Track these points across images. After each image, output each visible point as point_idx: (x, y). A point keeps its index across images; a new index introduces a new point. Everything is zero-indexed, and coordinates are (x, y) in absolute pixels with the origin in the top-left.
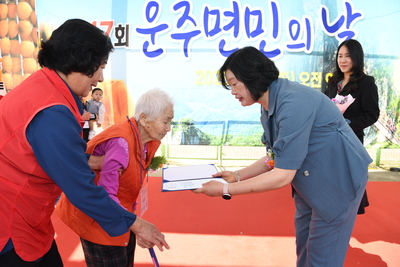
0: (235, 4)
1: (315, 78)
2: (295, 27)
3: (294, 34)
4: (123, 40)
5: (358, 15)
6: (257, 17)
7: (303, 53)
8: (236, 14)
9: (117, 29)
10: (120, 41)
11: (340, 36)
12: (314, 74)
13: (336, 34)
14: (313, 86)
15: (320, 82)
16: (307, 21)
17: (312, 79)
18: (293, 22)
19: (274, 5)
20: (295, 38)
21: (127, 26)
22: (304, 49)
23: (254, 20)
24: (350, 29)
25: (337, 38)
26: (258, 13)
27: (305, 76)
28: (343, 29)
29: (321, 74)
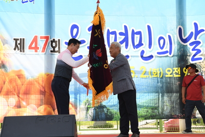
0: (126, 27)
1: (176, 71)
2: (162, 41)
3: (162, 45)
4: (57, 49)
5: (203, 30)
6: (139, 36)
7: (167, 56)
8: (126, 34)
9: (52, 42)
10: (54, 49)
11: (191, 44)
12: (175, 69)
13: (188, 44)
14: (175, 76)
15: (179, 73)
16: (169, 37)
17: (174, 72)
18: (161, 38)
19: (149, 27)
20: (162, 48)
21: (59, 40)
22: (168, 54)
23: (137, 37)
24: (197, 40)
25: (189, 46)
26: (139, 33)
27: (169, 71)
28: (193, 40)
29: (179, 68)
